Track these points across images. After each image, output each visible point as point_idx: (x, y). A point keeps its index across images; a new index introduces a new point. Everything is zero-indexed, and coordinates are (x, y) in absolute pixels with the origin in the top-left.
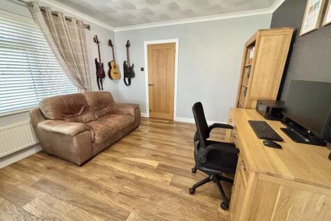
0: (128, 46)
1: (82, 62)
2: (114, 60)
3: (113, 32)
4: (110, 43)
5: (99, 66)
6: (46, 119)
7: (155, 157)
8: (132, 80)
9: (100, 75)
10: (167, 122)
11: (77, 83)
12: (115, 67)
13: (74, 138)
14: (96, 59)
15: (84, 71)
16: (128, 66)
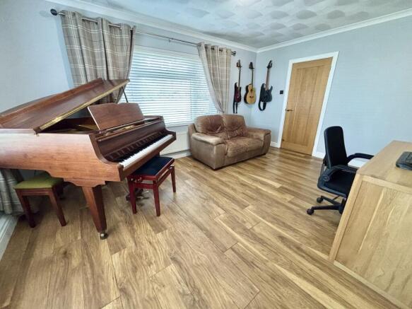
0: (269, 67)
1: (224, 86)
2: (252, 84)
3: (256, 54)
4: (251, 66)
5: (237, 90)
6: (197, 132)
7: (278, 180)
8: (268, 105)
9: (237, 100)
10: (303, 155)
11: (218, 106)
12: (252, 90)
13: (215, 148)
14: (236, 84)
15: (224, 95)
16: (266, 90)
